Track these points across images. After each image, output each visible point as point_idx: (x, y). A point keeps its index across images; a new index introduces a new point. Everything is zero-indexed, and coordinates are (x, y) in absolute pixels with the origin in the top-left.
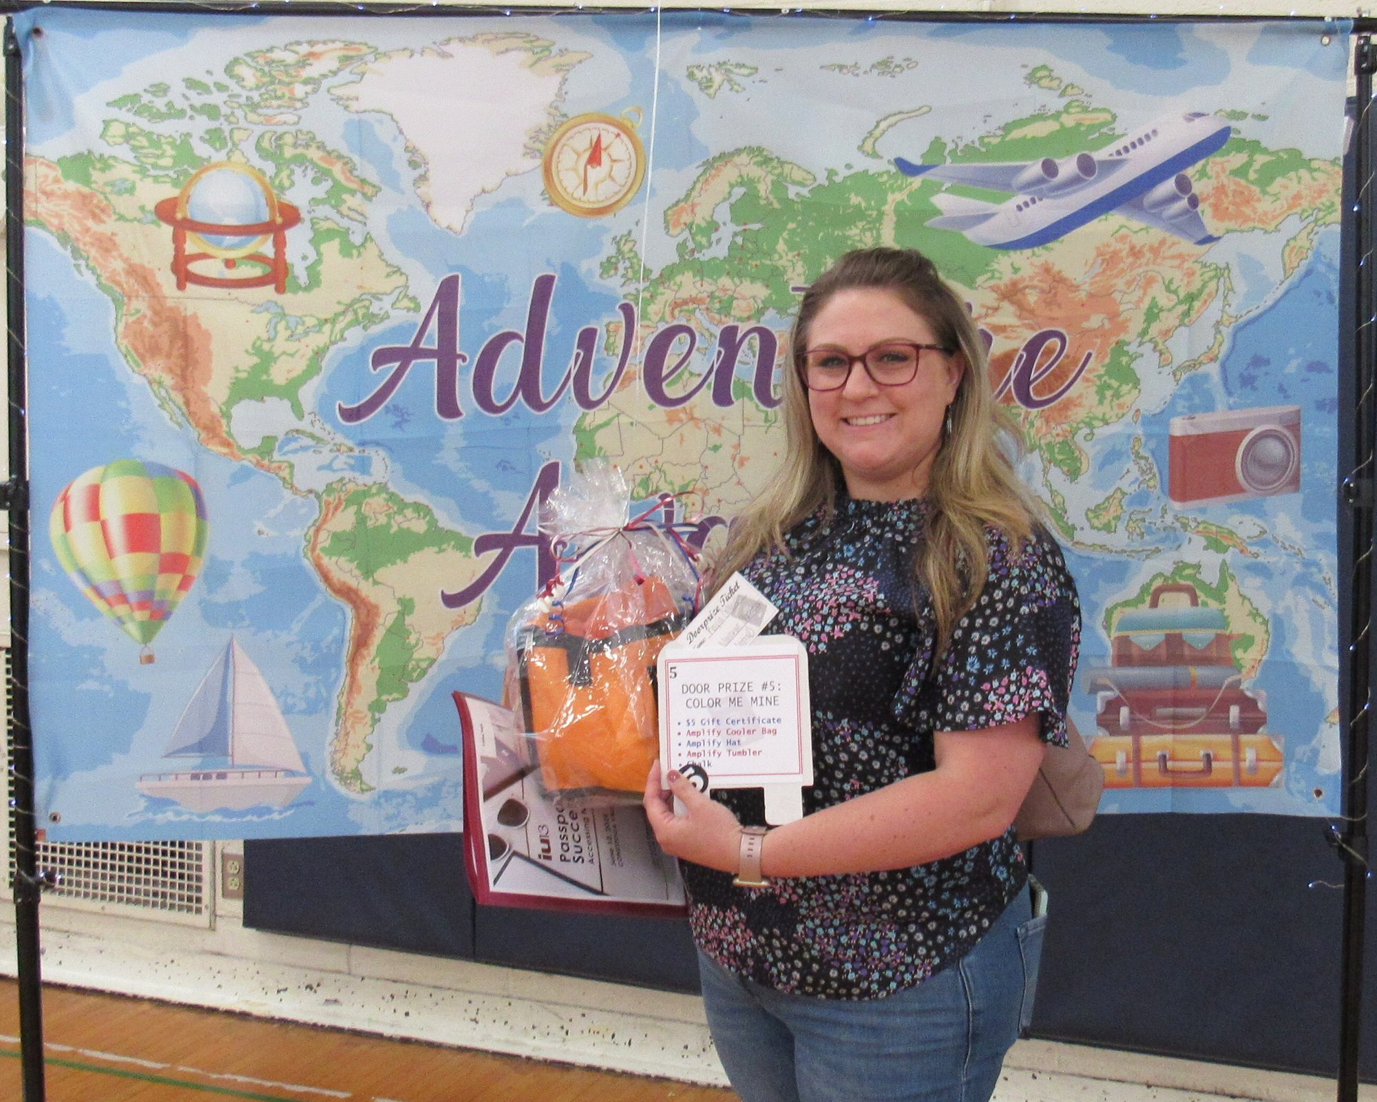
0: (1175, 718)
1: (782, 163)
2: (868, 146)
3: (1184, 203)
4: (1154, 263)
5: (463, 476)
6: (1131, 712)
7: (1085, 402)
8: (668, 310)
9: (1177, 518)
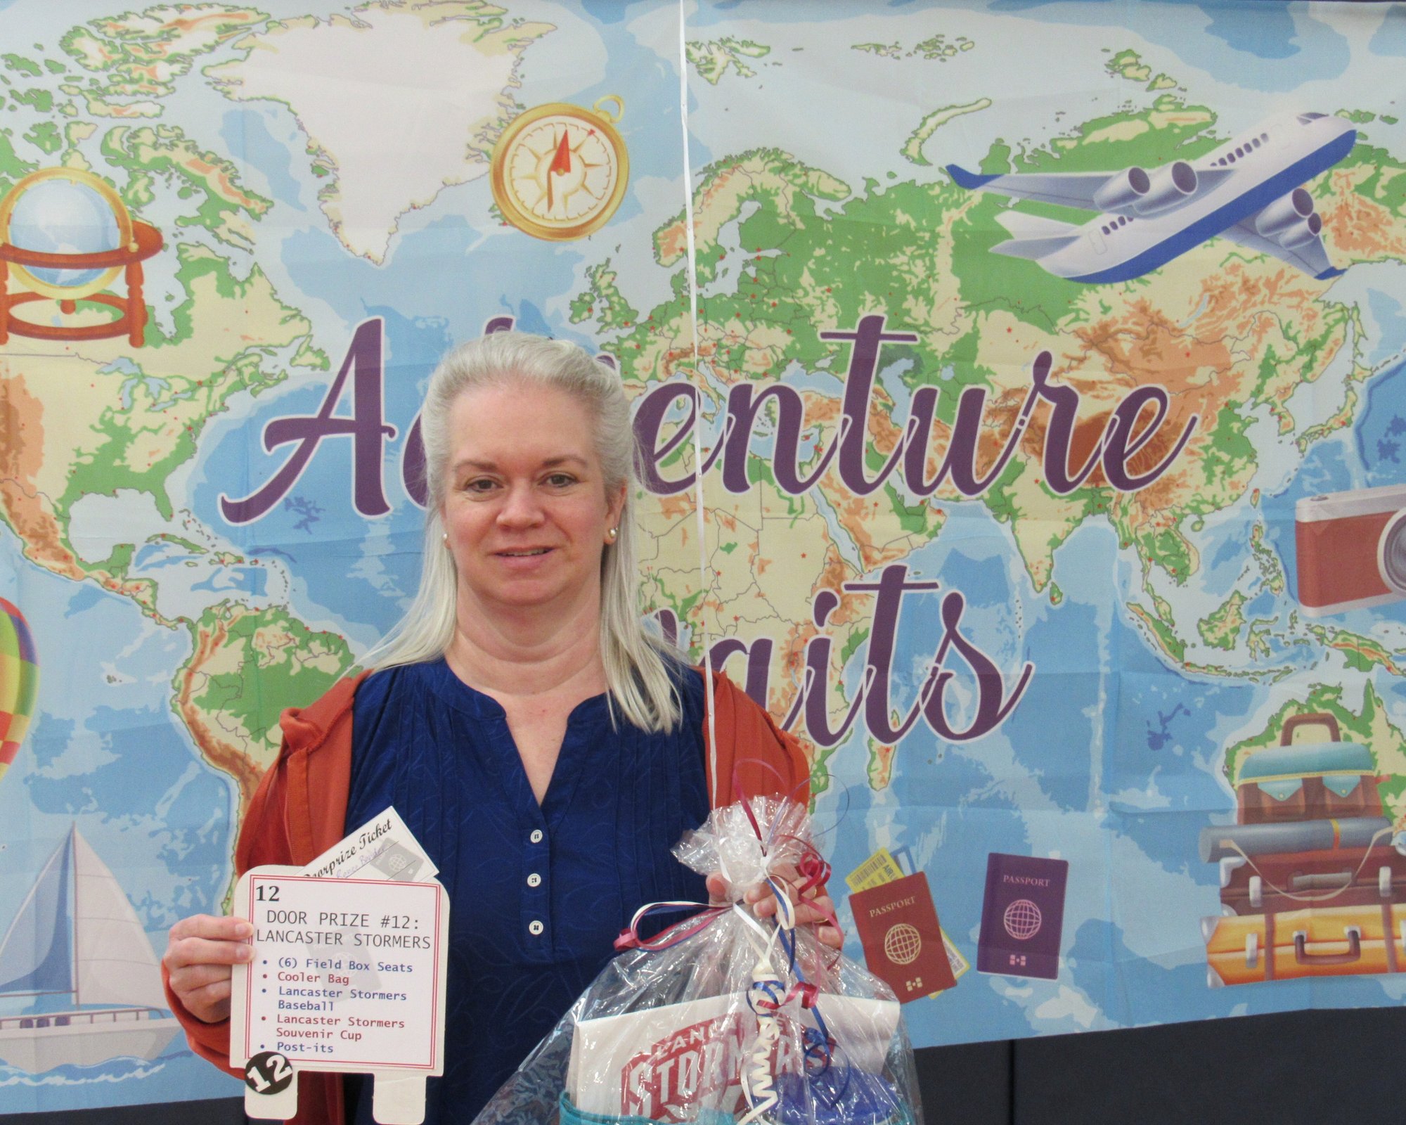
0: (1312, 888)
1: (806, 170)
2: (913, 150)
3: (1303, 226)
4: (1270, 302)
5: (387, 594)
6: (1264, 884)
7: (1190, 481)
8: (661, 364)
9: (1309, 628)
